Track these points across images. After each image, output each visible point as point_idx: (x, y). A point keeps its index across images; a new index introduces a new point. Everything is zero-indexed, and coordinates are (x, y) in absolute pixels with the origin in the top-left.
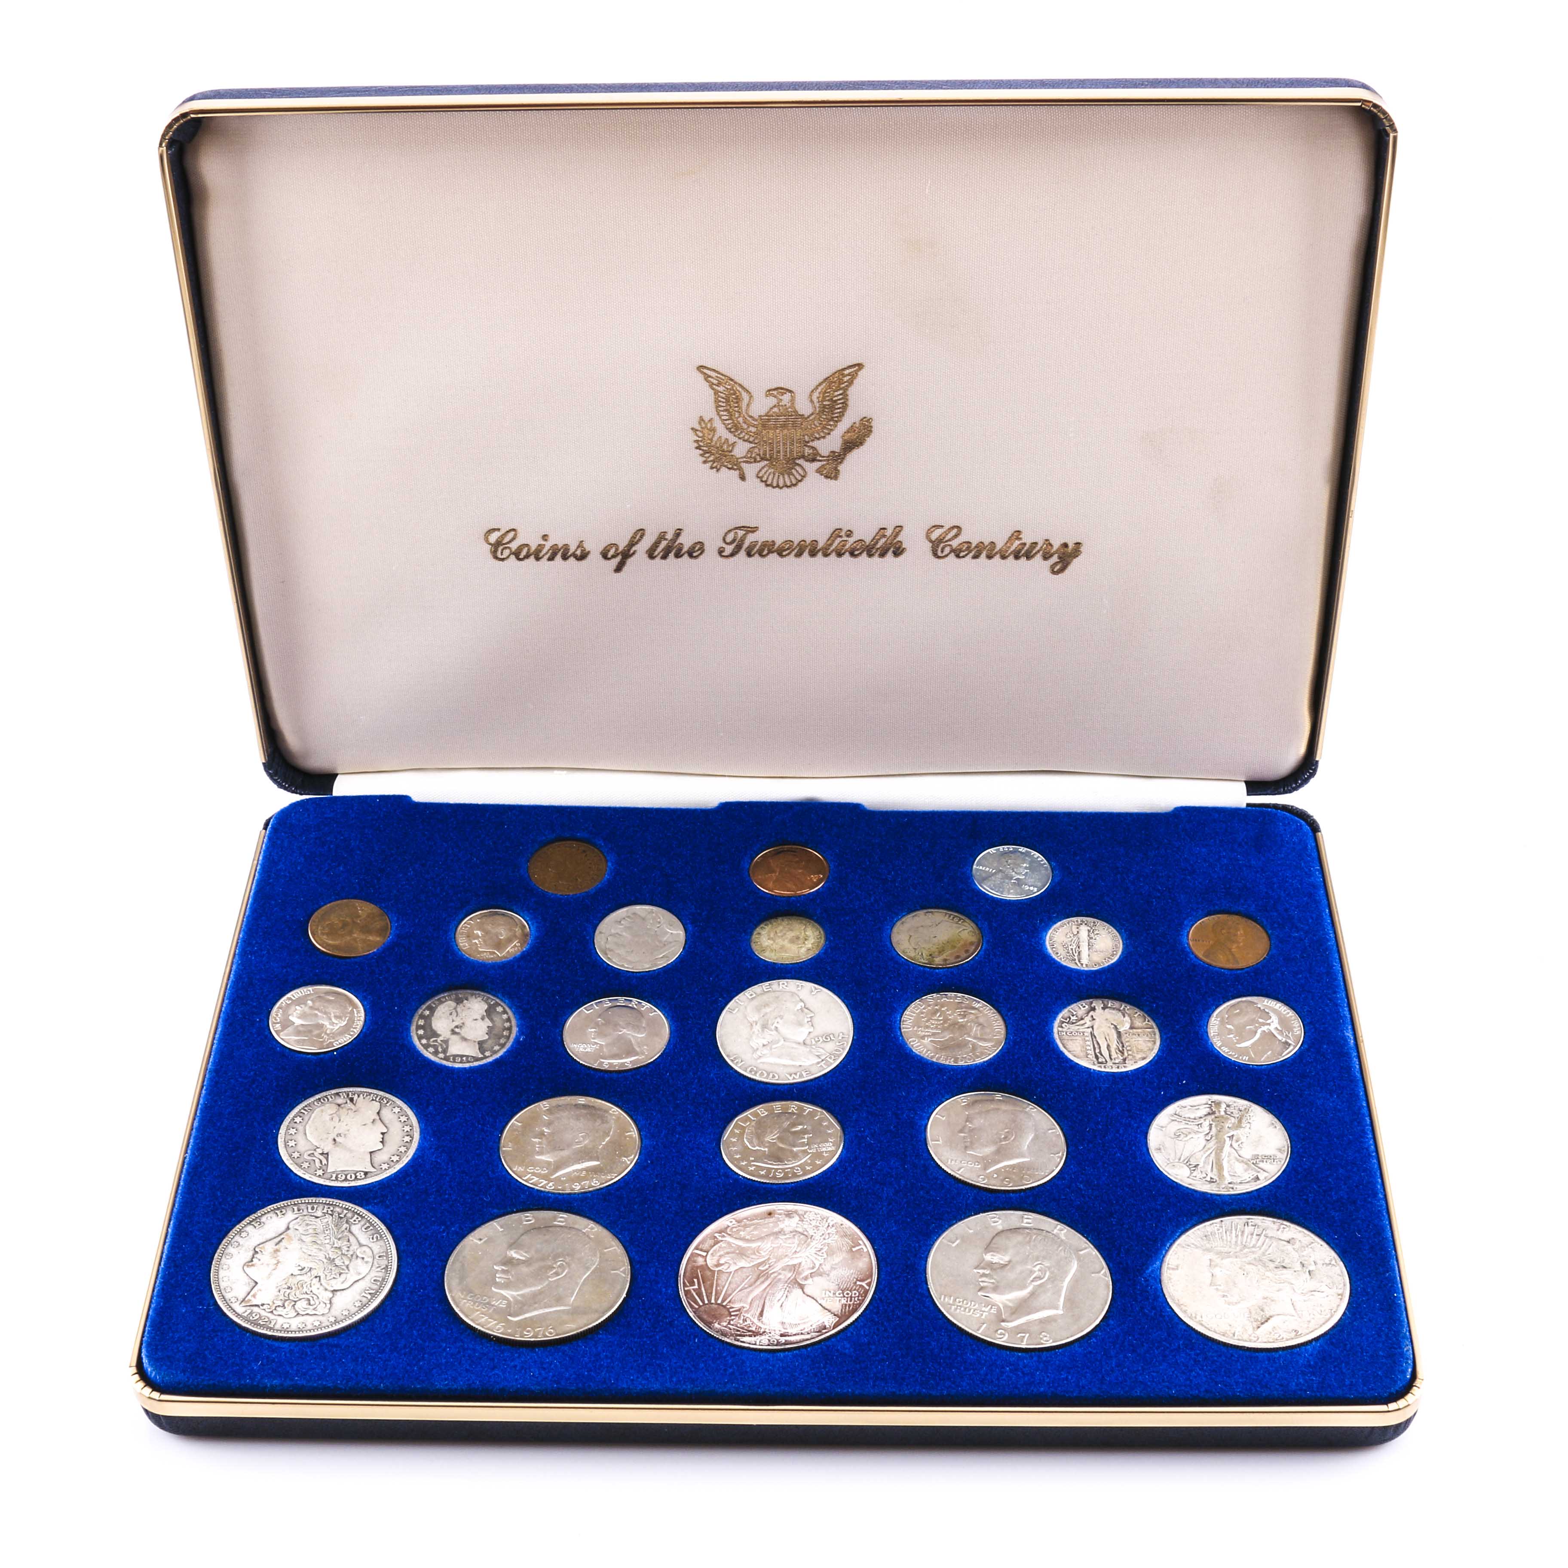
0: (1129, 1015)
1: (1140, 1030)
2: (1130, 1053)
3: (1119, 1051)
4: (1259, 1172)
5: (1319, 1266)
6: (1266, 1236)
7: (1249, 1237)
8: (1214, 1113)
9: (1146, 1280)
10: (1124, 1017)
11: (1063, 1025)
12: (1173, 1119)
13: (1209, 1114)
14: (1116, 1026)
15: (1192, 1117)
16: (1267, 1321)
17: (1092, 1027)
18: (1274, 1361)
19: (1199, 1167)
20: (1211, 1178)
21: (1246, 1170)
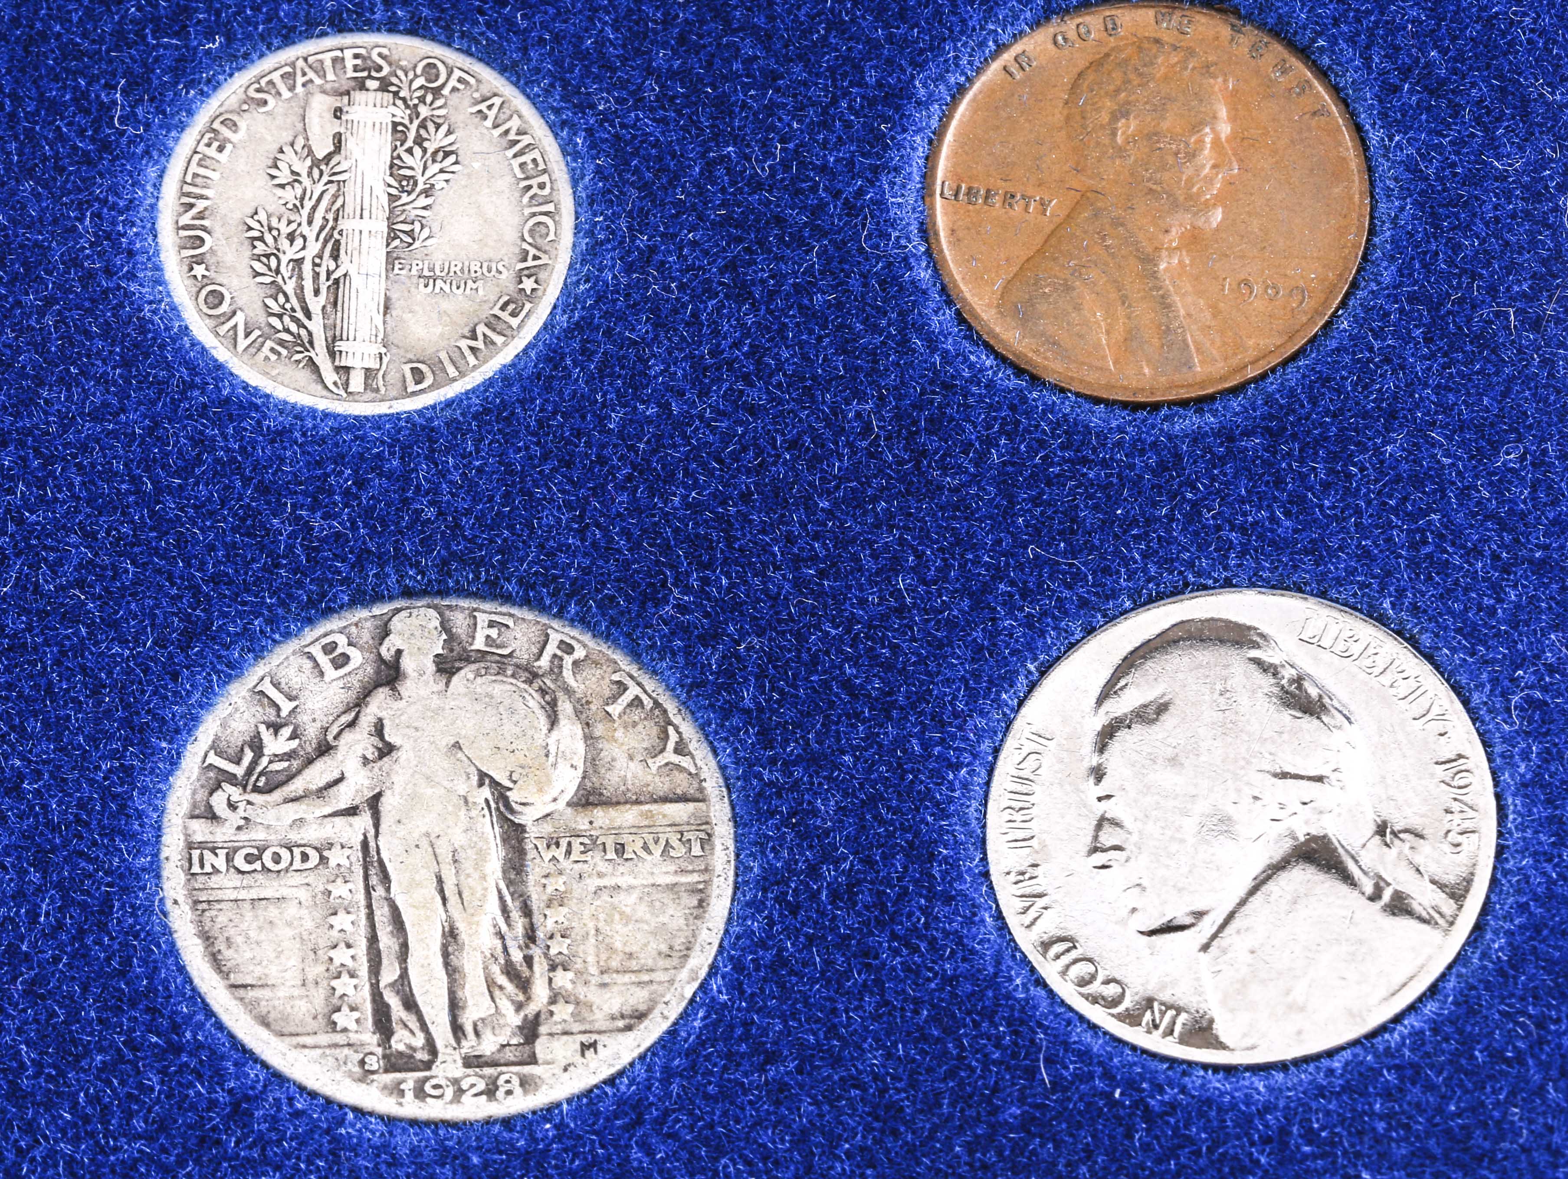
0: (581, 709)
1: (629, 816)
2: (563, 979)
3: (510, 971)
10: (553, 721)
11: (219, 801)
14: (501, 793)
17: (374, 802)
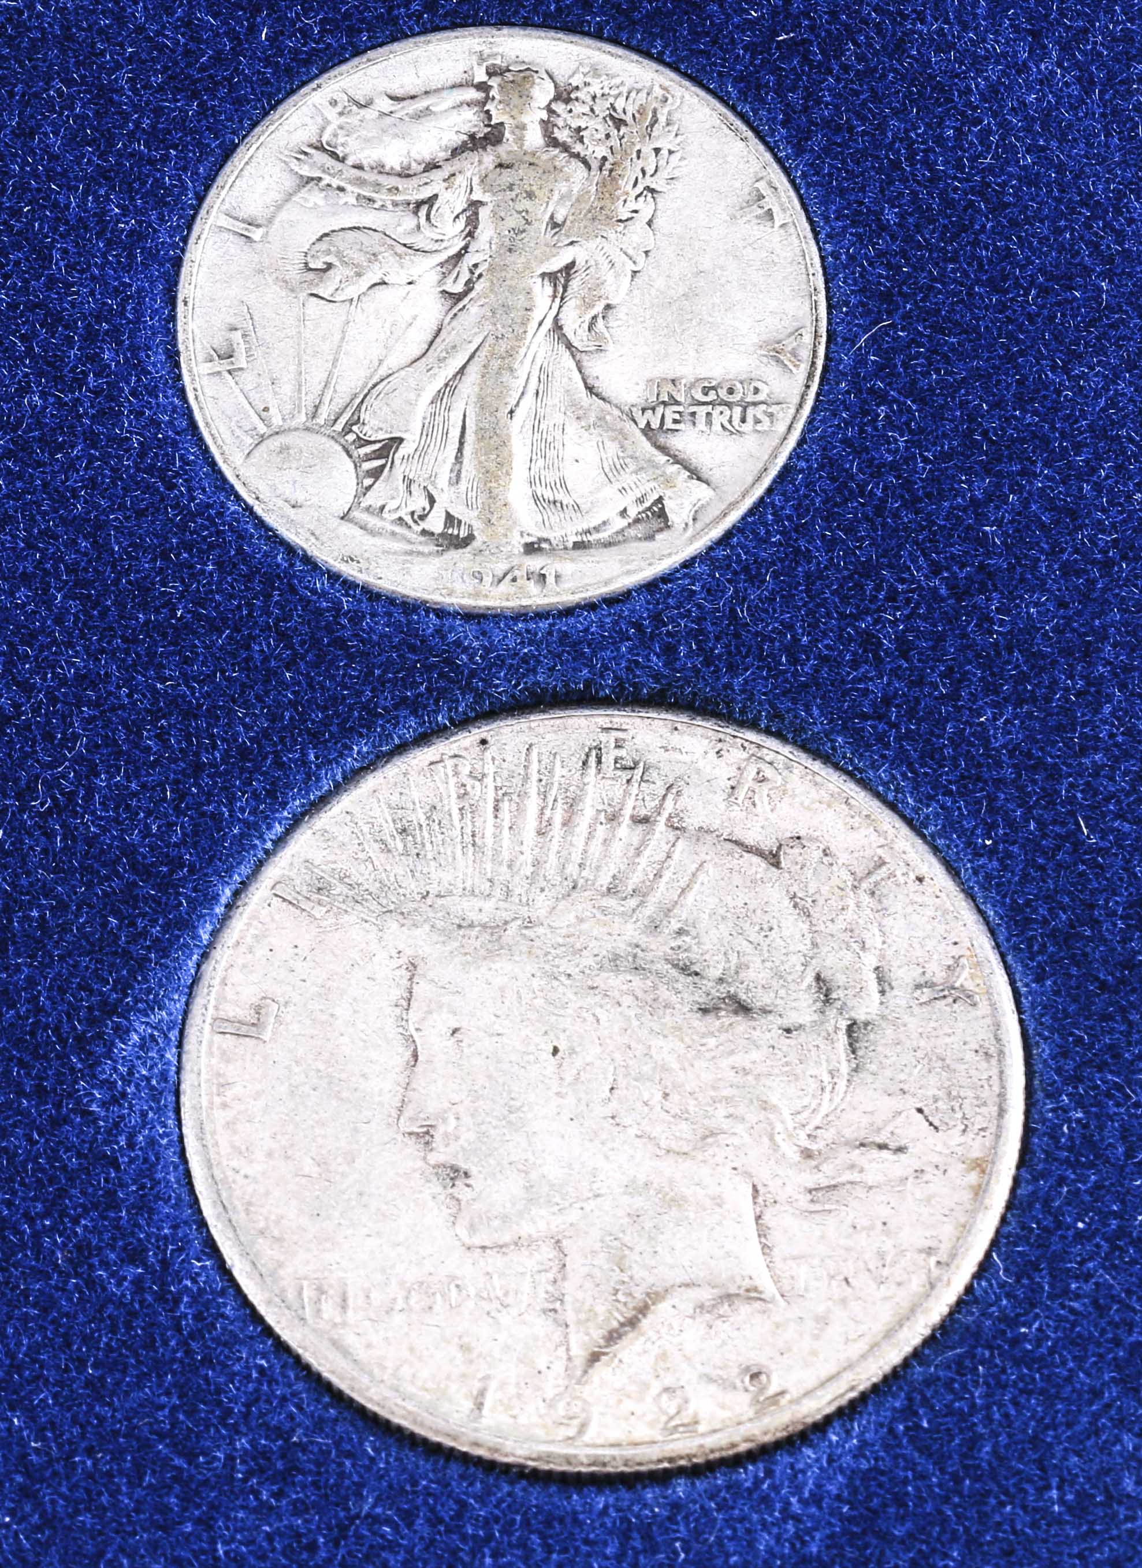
4: (669, 482)
5: (900, 997)
6: (676, 827)
7: (601, 831)
8: (493, 136)
9: (116, 1099)
12: (306, 171)
13: (474, 143)
15: (393, 162)
16: (632, 1323)
18: (647, 1536)
19: (404, 450)
20: (450, 519)
21: (612, 472)
